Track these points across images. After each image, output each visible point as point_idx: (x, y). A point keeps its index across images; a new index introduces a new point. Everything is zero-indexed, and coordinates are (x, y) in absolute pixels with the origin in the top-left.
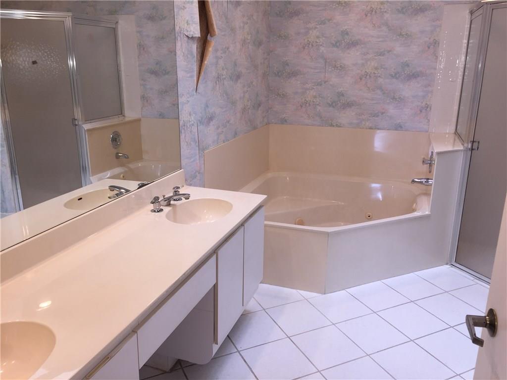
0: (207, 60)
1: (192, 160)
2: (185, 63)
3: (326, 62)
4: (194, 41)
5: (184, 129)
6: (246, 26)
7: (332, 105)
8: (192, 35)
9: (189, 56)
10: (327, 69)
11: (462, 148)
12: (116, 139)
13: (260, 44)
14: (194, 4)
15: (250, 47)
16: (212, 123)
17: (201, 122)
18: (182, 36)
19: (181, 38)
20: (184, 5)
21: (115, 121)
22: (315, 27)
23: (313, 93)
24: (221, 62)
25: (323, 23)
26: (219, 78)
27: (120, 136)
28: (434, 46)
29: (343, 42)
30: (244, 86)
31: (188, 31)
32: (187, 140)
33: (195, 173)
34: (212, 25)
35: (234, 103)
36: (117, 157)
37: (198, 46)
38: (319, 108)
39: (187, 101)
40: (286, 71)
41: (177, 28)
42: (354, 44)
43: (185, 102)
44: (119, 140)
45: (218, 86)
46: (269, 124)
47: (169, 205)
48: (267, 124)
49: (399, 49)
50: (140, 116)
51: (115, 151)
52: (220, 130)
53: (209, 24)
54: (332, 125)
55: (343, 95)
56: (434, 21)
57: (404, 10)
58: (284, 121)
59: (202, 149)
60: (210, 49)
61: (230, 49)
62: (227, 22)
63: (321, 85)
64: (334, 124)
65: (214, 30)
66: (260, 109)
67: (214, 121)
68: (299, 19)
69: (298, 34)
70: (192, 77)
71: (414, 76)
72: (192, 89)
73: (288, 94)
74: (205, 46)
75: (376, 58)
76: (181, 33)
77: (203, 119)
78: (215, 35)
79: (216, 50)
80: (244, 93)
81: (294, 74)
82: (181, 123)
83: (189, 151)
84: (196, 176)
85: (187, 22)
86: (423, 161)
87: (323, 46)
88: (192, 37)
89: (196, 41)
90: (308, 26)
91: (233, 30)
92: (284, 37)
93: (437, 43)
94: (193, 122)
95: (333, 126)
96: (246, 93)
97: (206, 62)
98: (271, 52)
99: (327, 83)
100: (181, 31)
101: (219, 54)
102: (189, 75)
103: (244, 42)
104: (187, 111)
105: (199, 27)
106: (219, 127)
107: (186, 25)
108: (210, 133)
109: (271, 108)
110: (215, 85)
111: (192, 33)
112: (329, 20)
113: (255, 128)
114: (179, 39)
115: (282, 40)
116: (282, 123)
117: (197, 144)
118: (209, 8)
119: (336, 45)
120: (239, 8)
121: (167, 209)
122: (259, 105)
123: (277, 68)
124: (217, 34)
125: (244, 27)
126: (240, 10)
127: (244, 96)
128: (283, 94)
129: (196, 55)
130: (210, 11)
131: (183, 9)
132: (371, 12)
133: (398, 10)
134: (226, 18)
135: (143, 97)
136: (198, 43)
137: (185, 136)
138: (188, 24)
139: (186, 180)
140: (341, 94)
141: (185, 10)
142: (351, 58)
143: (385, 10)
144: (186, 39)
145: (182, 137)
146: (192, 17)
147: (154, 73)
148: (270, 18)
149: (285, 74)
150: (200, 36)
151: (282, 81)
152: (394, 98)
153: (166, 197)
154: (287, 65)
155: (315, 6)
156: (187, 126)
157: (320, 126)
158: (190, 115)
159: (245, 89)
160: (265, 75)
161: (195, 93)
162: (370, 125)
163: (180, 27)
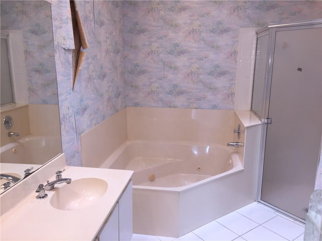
0: (81, 66)
1: (71, 143)
2: (63, 69)
3: (164, 64)
4: (70, 52)
5: (64, 121)
6: (108, 40)
7: (170, 93)
8: (68, 48)
9: (66, 64)
10: (165, 69)
11: (260, 122)
12: (8, 122)
13: (118, 52)
14: (69, 25)
15: (112, 54)
16: (86, 112)
17: (77, 113)
18: (60, 48)
19: (59, 50)
20: (61, 25)
21: (8, 107)
22: (156, 41)
23: (156, 85)
24: (91, 67)
25: (161, 38)
26: (90, 79)
27: (12, 119)
28: (235, 54)
29: (175, 51)
30: (108, 82)
31: (64, 45)
32: (66, 129)
33: (74, 153)
34: (84, 40)
35: (101, 95)
36: (9, 135)
37: (74, 56)
38: (161, 95)
39: (66, 98)
40: (137, 70)
41: (56, 43)
42: (182, 53)
43: (64, 99)
44: (11, 122)
45: (89, 84)
46: (126, 106)
47: (53, 188)
48: (125, 107)
49: (212, 56)
50: (28, 103)
51: (8, 131)
52: (92, 117)
53: (82, 39)
54: (170, 107)
55: (177, 86)
56: (234, 38)
57: (214, 31)
58: (137, 105)
59: (79, 134)
60: (83, 58)
61: (98, 57)
62: (95, 37)
63: (161, 80)
64: (172, 106)
65: (86, 44)
66: (120, 97)
67: (87, 111)
68: (145, 35)
69: (144, 45)
70: (69, 79)
71: (222, 74)
72: (69, 89)
73: (138, 86)
74: (79, 56)
75: (198, 61)
76: (59, 46)
77: (79, 110)
78: (86, 47)
79: (87, 58)
80: (109, 87)
81: (143, 72)
82: (61, 116)
83: (68, 137)
84: (75, 155)
85: (64, 38)
86: (234, 131)
87: (162, 54)
88: (68, 49)
89: (71, 53)
90: (151, 40)
91: (99, 43)
92: (134, 47)
93: (236, 52)
94: (71, 114)
95: (172, 107)
96: (110, 87)
97: (80, 68)
98: (126, 57)
99: (165, 78)
100: (59, 45)
101: (90, 61)
102: (66, 78)
103: (107, 51)
104: (66, 107)
105: (73, 42)
106: (92, 114)
107: (63, 40)
108: (85, 121)
109: (127, 96)
110: (87, 84)
111: (68, 46)
112: (165, 36)
113: (117, 111)
114: (57, 51)
115: (133, 49)
116: (136, 106)
117: (75, 130)
118: (81, 27)
119: (171, 53)
120: (103, 27)
121: (51, 194)
122: (119, 94)
123: (130, 68)
124: (88, 47)
125: (106, 40)
126: (103, 29)
127: (109, 89)
128: (135, 86)
129: (71, 63)
130: (82, 30)
131: (60, 28)
132: (192, 32)
133: (210, 31)
134: (94, 35)
135: (30, 89)
136: (73, 53)
137: (65, 126)
138: (64, 39)
139: (67, 160)
140: (176, 86)
141: (62, 29)
142: (181, 61)
143: (202, 31)
144: (63, 51)
145: (63, 127)
146: (67, 34)
147: (38, 71)
148: (124, 34)
149: (136, 72)
150: (74, 48)
151: (134, 77)
152: (211, 88)
153: (49, 182)
154: (138, 66)
155: (156, 27)
156: (66, 118)
157: (162, 107)
158: (69, 109)
159: (109, 84)
160: (122, 73)
161: (72, 91)
162: (196, 106)
163: (58, 42)
